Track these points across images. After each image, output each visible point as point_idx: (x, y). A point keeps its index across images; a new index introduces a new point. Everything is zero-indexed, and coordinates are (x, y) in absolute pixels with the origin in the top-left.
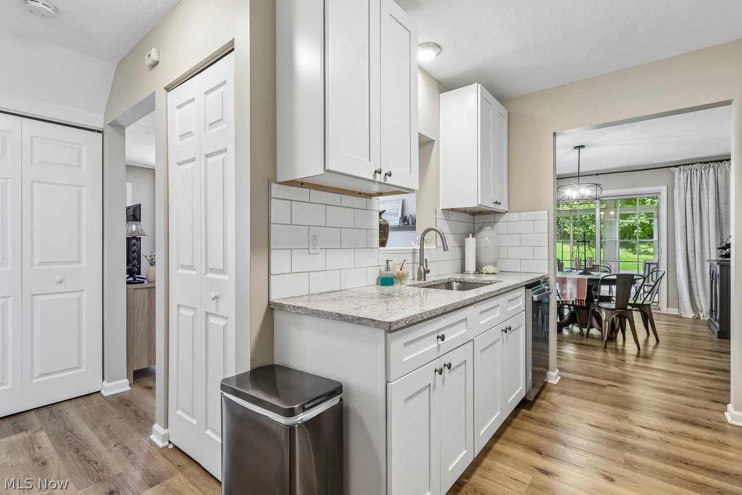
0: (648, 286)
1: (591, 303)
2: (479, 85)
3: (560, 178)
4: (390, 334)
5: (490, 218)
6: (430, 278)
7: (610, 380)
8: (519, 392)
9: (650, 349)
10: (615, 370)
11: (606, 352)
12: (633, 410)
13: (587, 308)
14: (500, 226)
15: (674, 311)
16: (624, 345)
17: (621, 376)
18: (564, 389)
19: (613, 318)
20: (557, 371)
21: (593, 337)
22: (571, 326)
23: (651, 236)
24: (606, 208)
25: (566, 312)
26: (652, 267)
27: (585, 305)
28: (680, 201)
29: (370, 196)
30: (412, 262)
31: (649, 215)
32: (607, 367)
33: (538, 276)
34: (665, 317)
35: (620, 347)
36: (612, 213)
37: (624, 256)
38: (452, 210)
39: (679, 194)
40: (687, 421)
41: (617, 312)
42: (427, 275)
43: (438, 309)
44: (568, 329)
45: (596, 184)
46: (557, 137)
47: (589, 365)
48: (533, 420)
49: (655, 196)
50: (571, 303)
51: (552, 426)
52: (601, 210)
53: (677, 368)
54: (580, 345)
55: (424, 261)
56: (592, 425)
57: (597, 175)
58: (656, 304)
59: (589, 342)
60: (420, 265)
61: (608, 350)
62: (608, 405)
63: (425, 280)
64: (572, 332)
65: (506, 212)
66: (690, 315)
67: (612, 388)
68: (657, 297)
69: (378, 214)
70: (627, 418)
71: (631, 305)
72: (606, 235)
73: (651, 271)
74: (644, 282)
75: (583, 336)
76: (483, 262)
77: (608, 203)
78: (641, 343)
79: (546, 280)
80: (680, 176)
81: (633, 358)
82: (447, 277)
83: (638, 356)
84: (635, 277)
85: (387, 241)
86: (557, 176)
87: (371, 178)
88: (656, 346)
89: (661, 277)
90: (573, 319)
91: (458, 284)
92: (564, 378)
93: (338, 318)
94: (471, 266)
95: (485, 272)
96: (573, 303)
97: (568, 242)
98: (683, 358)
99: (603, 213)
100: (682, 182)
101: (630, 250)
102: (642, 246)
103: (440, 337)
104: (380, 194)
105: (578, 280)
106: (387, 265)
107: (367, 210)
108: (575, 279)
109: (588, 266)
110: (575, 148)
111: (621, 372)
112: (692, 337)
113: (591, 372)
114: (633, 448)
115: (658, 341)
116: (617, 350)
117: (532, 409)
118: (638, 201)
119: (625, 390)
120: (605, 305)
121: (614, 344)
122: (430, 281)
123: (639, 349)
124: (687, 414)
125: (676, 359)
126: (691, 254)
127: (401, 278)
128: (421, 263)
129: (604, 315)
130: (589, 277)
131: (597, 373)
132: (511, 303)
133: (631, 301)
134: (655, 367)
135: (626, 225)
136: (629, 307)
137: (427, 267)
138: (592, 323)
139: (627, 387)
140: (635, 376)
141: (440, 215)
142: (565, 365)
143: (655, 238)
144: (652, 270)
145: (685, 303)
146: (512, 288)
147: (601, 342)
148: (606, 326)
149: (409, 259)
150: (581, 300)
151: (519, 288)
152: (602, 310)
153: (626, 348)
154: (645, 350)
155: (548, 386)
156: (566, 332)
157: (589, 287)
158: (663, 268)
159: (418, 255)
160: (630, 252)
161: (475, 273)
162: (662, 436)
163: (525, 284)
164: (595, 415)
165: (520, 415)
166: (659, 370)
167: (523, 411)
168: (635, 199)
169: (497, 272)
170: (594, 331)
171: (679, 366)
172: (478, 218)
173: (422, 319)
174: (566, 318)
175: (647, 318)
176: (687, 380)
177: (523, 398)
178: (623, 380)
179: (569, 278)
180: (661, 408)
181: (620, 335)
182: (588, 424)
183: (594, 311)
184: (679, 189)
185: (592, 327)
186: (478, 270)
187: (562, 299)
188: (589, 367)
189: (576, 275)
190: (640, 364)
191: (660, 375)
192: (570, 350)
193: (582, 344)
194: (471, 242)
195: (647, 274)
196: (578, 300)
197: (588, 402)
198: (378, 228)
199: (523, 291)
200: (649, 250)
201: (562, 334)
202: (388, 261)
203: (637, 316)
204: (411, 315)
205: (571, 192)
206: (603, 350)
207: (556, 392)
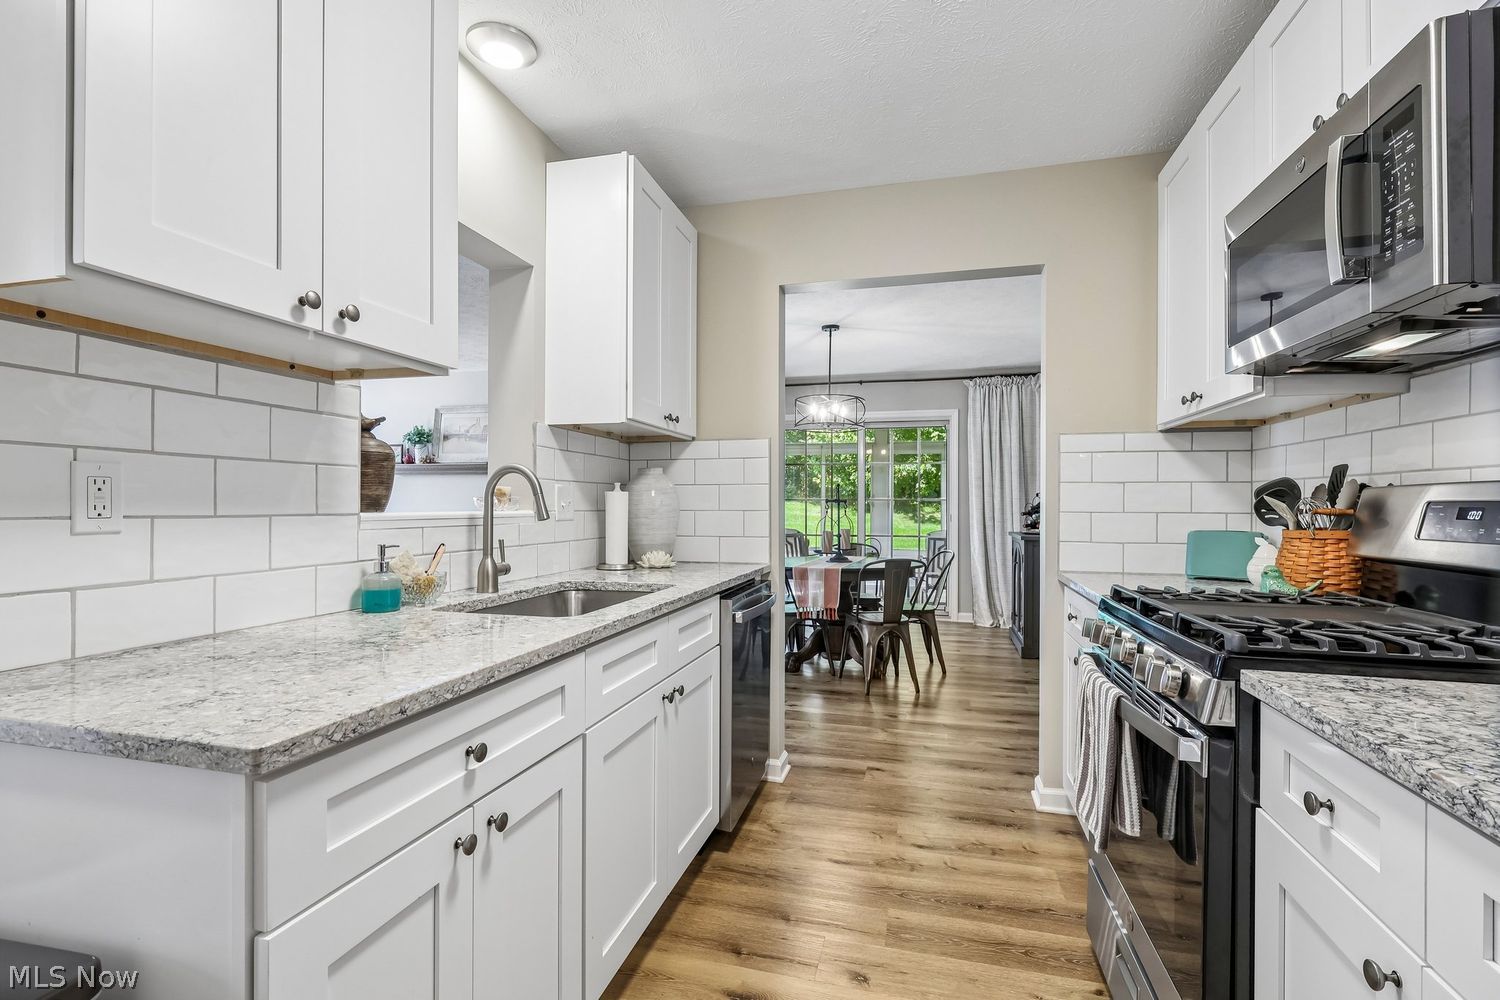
0: (933, 576)
1: (847, 615)
2: (632, 157)
3: (791, 384)
4: (265, 784)
5: (661, 450)
6: (509, 587)
7: (871, 758)
8: (706, 818)
9: (934, 688)
10: (881, 736)
11: (868, 702)
12: (904, 814)
13: (841, 623)
14: (682, 468)
15: (966, 617)
16: (896, 687)
17: (889, 747)
18: (796, 790)
19: (882, 639)
20: (785, 754)
21: (850, 677)
22: (816, 657)
23: (938, 494)
24: (875, 443)
25: (809, 632)
26: (939, 544)
27: (837, 618)
28: (975, 436)
29: (330, 376)
30: (466, 548)
31: (936, 457)
32: (869, 732)
33: (748, 570)
34: (954, 628)
35: (891, 691)
36: (884, 452)
37: (902, 527)
38: (577, 428)
39: (975, 425)
40: (983, 820)
41: (886, 628)
42: (501, 579)
43: (463, 678)
44: (812, 663)
45: (857, 398)
46: (786, 295)
47: (841, 733)
48: (731, 874)
49: (942, 428)
50: (814, 617)
51: (766, 880)
52: (867, 446)
53: (969, 720)
54: (831, 695)
55: (496, 544)
56: (837, 862)
57: (861, 382)
58: (942, 607)
59: (845, 686)
60: (485, 555)
61: (872, 699)
62: (867, 810)
63: (496, 590)
64: (817, 670)
65: (694, 439)
66: (986, 622)
67: (875, 773)
68: (944, 594)
69: (356, 426)
70: (893, 832)
71: (906, 613)
72: (875, 488)
73: (937, 552)
74: (925, 571)
75: (834, 675)
76: (645, 543)
77: (878, 434)
78: (921, 678)
79: (765, 577)
80: (975, 393)
81: (908, 709)
82: (555, 581)
83: (916, 704)
84: (913, 564)
85: (387, 497)
86: (787, 380)
87: (287, 317)
88: (941, 684)
89: (950, 563)
90: (819, 646)
91: (581, 595)
92: (797, 767)
93: (93, 748)
94: (617, 554)
95: (647, 565)
96: (818, 615)
97: (818, 503)
98: (978, 700)
99: (869, 452)
100: (978, 405)
101: (911, 515)
102: (927, 509)
103: (473, 752)
104: (357, 373)
105: (827, 572)
106: (382, 559)
107: (317, 412)
108: (821, 570)
109: (843, 546)
110: (825, 328)
111: (890, 739)
112: (990, 659)
113: (843, 745)
114: (901, 895)
115: (944, 672)
116: (885, 696)
117: (733, 849)
118: (919, 433)
119: (894, 774)
120: (870, 616)
121: (882, 685)
122: (508, 592)
123: (918, 691)
124: (982, 805)
125: (968, 702)
126: (989, 523)
127: (422, 589)
128: (487, 551)
129: (866, 635)
130: (845, 566)
131: (852, 747)
132: (684, 634)
133: (907, 606)
134: (939, 721)
135: (904, 473)
136: (904, 618)
137: (503, 559)
138: (848, 650)
139: (898, 767)
140: (910, 743)
141: (545, 438)
142: (801, 739)
143: (943, 497)
144: (939, 549)
145: (981, 603)
146: (688, 601)
147: (860, 684)
148: (870, 652)
149: (458, 539)
150: (831, 609)
151: (708, 598)
152: (864, 626)
153: (900, 691)
154: (927, 691)
155: (767, 788)
156: (807, 671)
157: (845, 585)
158: (953, 547)
159: (480, 529)
160: (911, 518)
161: (626, 569)
162: (947, 858)
163: (718, 590)
164: (843, 836)
165: (707, 868)
166: (945, 726)
167: (716, 855)
168: (915, 430)
169: (673, 564)
170: (852, 665)
171: (974, 714)
172: (639, 450)
173: (400, 717)
174: (808, 644)
175: (930, 635)
176: (984, 740)
177: (715, 830)
178: (893, 754)
179: (812, 570)
180: (948, 801)
181: (891, 667)
182: (830, 860)
183: (852, 630)
184: (974, 416)
185: (849, 657)
186: (633, 562)
187: (801, 610)
188: (842, 736)
189: (823, 563)
190: (919, 719)
191: (946, 736)
192: (814, 706)
193: (833, 692)
194: (617, 501)
195: (931, 557)
196: (827, 610)
197: (834, 811)
198: (356, 460)
199: (714, 604)
200: (935, 515)
201: (802, 675)
202: (382, 549)
203: (915, 631)
204: (357, 712)
205: (820, 409)
206: (863, 699)
207: (781, 799)
